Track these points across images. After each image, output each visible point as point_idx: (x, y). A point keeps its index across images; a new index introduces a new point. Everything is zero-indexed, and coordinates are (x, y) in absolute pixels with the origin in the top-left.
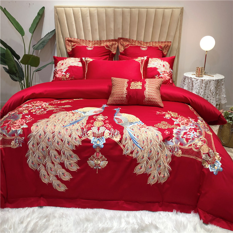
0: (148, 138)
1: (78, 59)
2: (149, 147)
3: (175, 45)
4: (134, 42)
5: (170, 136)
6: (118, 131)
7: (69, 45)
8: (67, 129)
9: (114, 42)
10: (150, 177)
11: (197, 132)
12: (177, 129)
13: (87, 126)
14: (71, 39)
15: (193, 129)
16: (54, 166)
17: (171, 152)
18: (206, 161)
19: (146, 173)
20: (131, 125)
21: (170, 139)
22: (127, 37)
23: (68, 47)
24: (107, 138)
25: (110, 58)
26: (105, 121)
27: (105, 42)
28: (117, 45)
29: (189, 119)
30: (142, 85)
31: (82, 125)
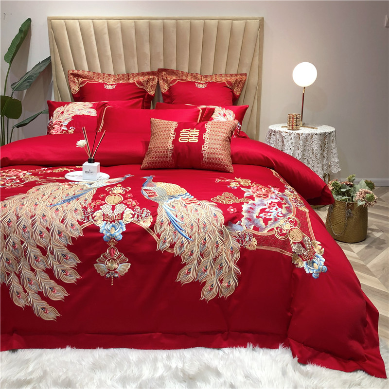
0: (199, 219)
1: (89, 104)
2: (201, 235)
3: (253, 80)
4: (185, 75)
5: (237, 215)
6: (148, 211)
7: (74, 82)
8: (57, 210)
9: (151, 77)
10: (204, 288)
11: (282, 208)
12: (249, 203)
13: (93, 204)
14: (78, 72)
15: (276, 204)
16: (35, 275)
17: (239, 242)
18: (299, 255)
19: (198, 281)
20: (170, 201)
21: (237, 220)
22: (173, 67)
23: (72, 85)
24: (127, 223)
26: (125, 194)
27: (136, 76)
28: (156, 81)
29: (270, 188)
31: (84, 203)
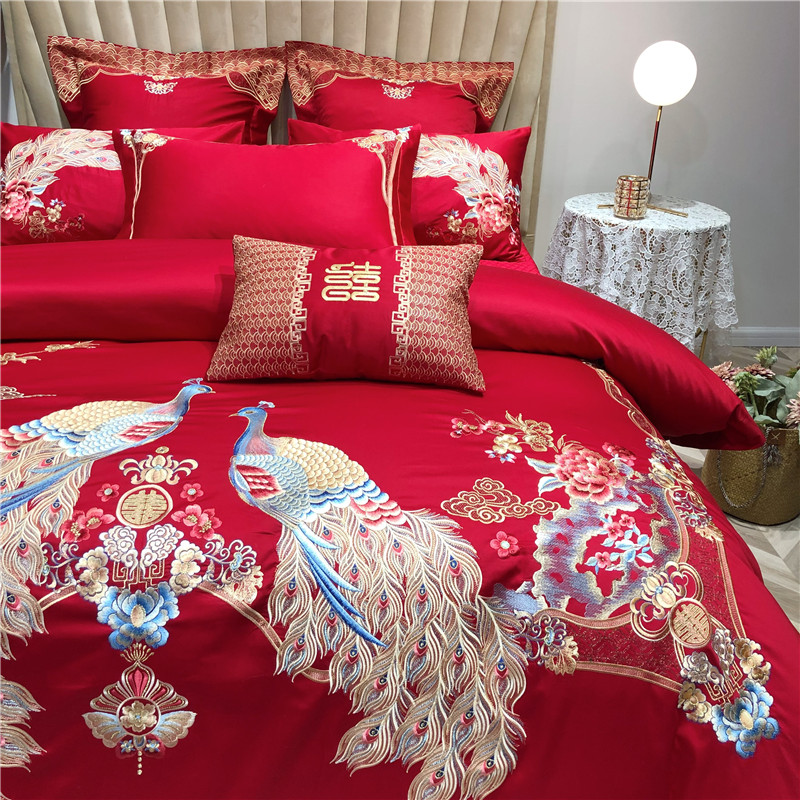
0: (405, 578)
1: (102, 137)
2: (411, 629)
3: (530, 81)
4: (355, 61)
5: (520, 562)
6: (250, 550)
7: (65, 70)
9: (269, 62)
10: (417, 779)
11: (650, 535)
12: (554, 519)
13: (79, 525)
14: (75, 43)
15: (632, 519)
17: (523, 646)
18: (698, 685)
19: (399, 761)
20: (317, 511)
21: (519, 577)
22: (326, 38)
23: (60, 77)
24: (184, 591)
25: (253, 128)
26: (179, 487)
27: (229, 60)
28: (281, 73)
29: (609, 457)
30: (378, 279)
31: (51, 521)
